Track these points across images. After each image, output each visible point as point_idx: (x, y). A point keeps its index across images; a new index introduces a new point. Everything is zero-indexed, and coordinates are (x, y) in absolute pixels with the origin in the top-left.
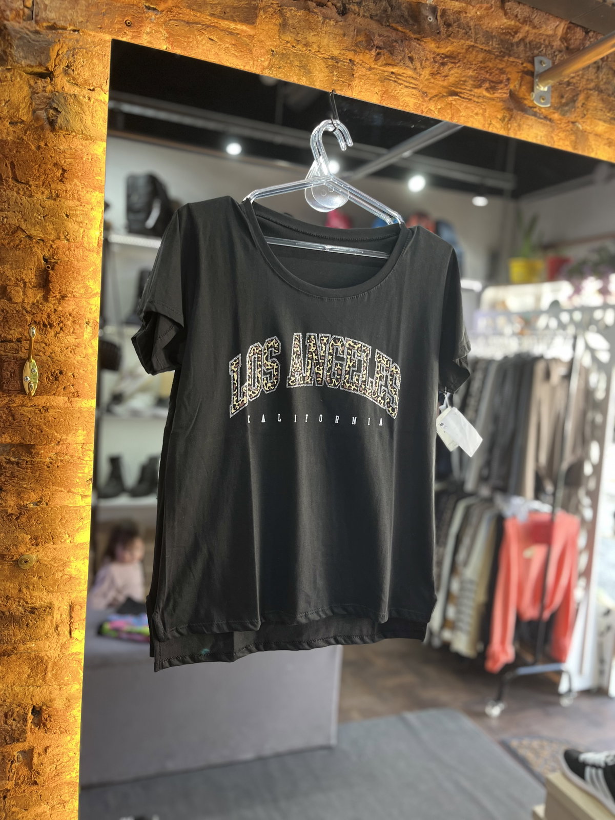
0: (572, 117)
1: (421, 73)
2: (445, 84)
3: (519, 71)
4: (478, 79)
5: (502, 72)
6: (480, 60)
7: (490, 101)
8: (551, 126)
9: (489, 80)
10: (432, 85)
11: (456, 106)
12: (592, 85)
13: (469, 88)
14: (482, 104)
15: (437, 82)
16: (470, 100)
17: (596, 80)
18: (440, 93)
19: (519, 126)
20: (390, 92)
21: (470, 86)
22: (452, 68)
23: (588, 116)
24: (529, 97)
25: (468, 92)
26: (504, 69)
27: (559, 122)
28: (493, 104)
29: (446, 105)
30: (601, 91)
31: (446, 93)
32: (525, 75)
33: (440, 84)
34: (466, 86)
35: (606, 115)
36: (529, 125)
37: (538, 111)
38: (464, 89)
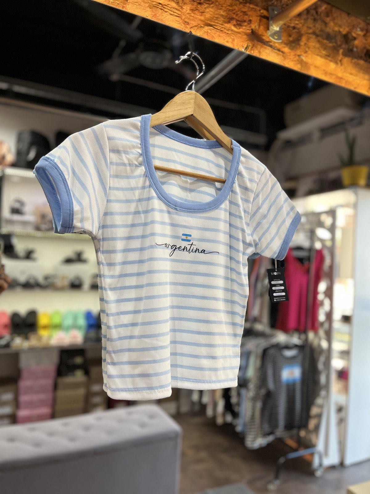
0: (298, 52)
1: (183, 7)
2: (202, 18)
3: (258, 15)
4: (228, 17)
5: (245, 13)
6: (229, 4)
7: (237, 34)
8: (283, 56)
9: (236, 20)
10: (192, 17)
11: (211, 34)
12: (311, 31)
13: (221, 23)
14: (231, 35)
15: (196, 16)
16: (222, 31)
17: (314, 28)
18: (199, 25)
19: (260, 52)
20: (158, 16)
21: (222, 21)
22: (208, 7)
23: (309, 52)
24: (266, 34)
25: (220, 25)
26: (247, 13)
27: (289, 54)
28: (239, 36)
29: (203, 33)
30: (317, 36)
31: (204, 25)
32: (263, 19)
33: (198, 18)
34: (218, 21)
35: (321, 53)
36: (267, 53)
37: (273, 45)
38: (217, 23)
